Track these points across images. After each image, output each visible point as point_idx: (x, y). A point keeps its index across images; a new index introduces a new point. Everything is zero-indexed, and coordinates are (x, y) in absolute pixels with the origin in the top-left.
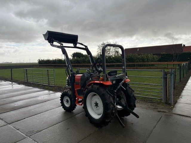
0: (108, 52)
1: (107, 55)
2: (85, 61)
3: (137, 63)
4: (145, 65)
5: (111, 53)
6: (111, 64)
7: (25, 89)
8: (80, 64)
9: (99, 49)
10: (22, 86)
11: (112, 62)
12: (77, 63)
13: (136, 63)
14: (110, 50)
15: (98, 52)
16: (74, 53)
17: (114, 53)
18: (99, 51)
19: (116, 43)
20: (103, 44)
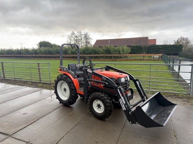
0: (79, 43)
8: (53, 55)
9: (68, 39)
12: (48, 54)
16: (41, 42)
17: (85, 44)
19: (87, 33)
20: (73, 34)
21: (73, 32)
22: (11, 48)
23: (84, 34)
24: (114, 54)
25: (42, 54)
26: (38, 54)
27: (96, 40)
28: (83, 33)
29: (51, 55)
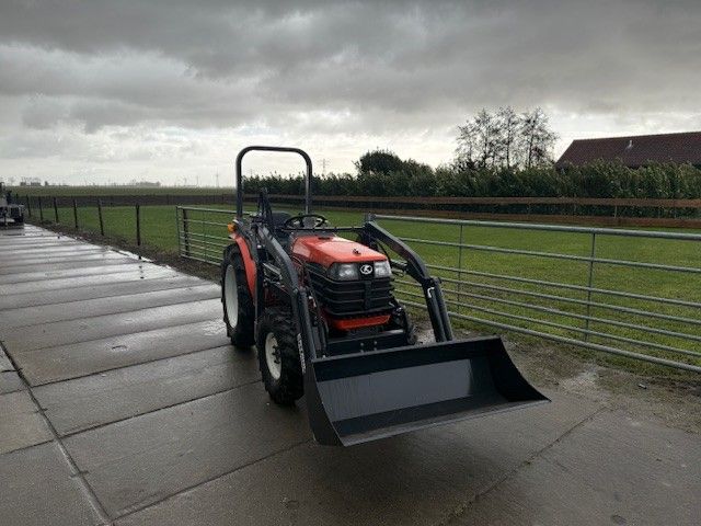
0: (502, 154)
1: (497, 164)
2: (406, 187)
3: (623, 202)
4: (657, 212)
5: (511, 156)
6: (512, 200)
7: (171, 285)
8: (386, 200)
9: (464, 141)
10: (165, 272)
11: (518, 193)
12: (374, 194)
13: (617, 202)
14: (511, 145)
15: (458, 150)
16: (368, 154)
17: (525, 156)
18: (464, 147)
19: (537, 116)
20: (483, 119)
21: (484, 115)
22: (274, 175)
23: (523, 117)
24: (623, 197)
25: (356, 193)
26: (344, 193)
27: (571, 142)
28: (520, 116)
29: (381, 199)
